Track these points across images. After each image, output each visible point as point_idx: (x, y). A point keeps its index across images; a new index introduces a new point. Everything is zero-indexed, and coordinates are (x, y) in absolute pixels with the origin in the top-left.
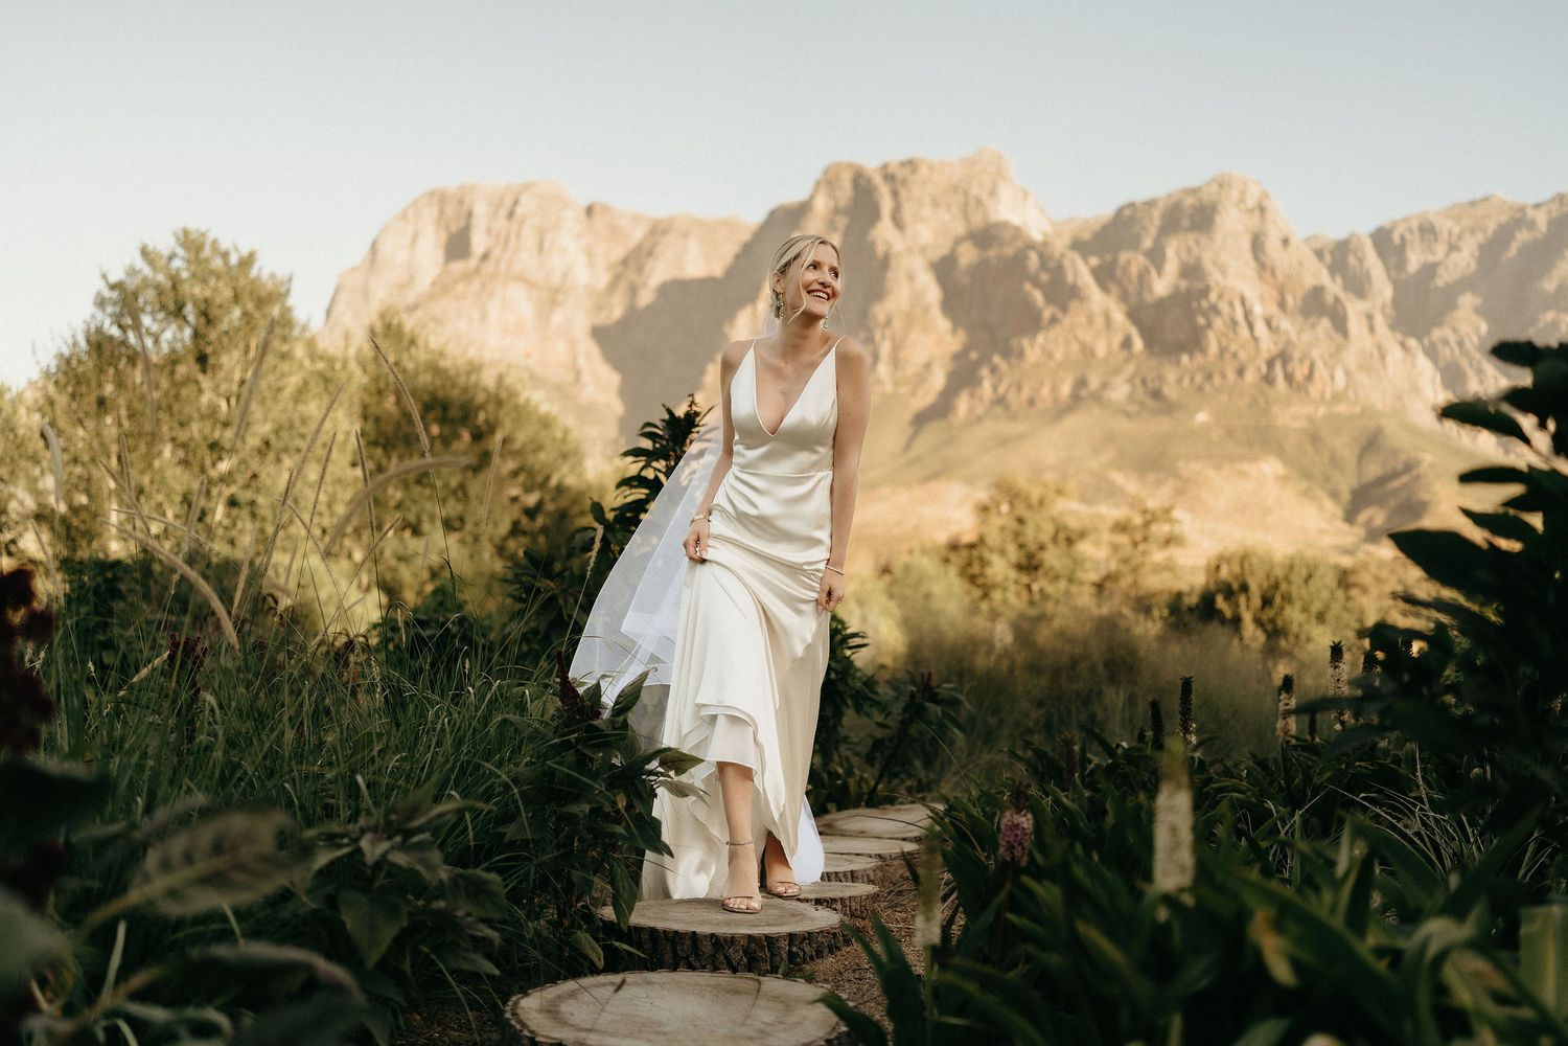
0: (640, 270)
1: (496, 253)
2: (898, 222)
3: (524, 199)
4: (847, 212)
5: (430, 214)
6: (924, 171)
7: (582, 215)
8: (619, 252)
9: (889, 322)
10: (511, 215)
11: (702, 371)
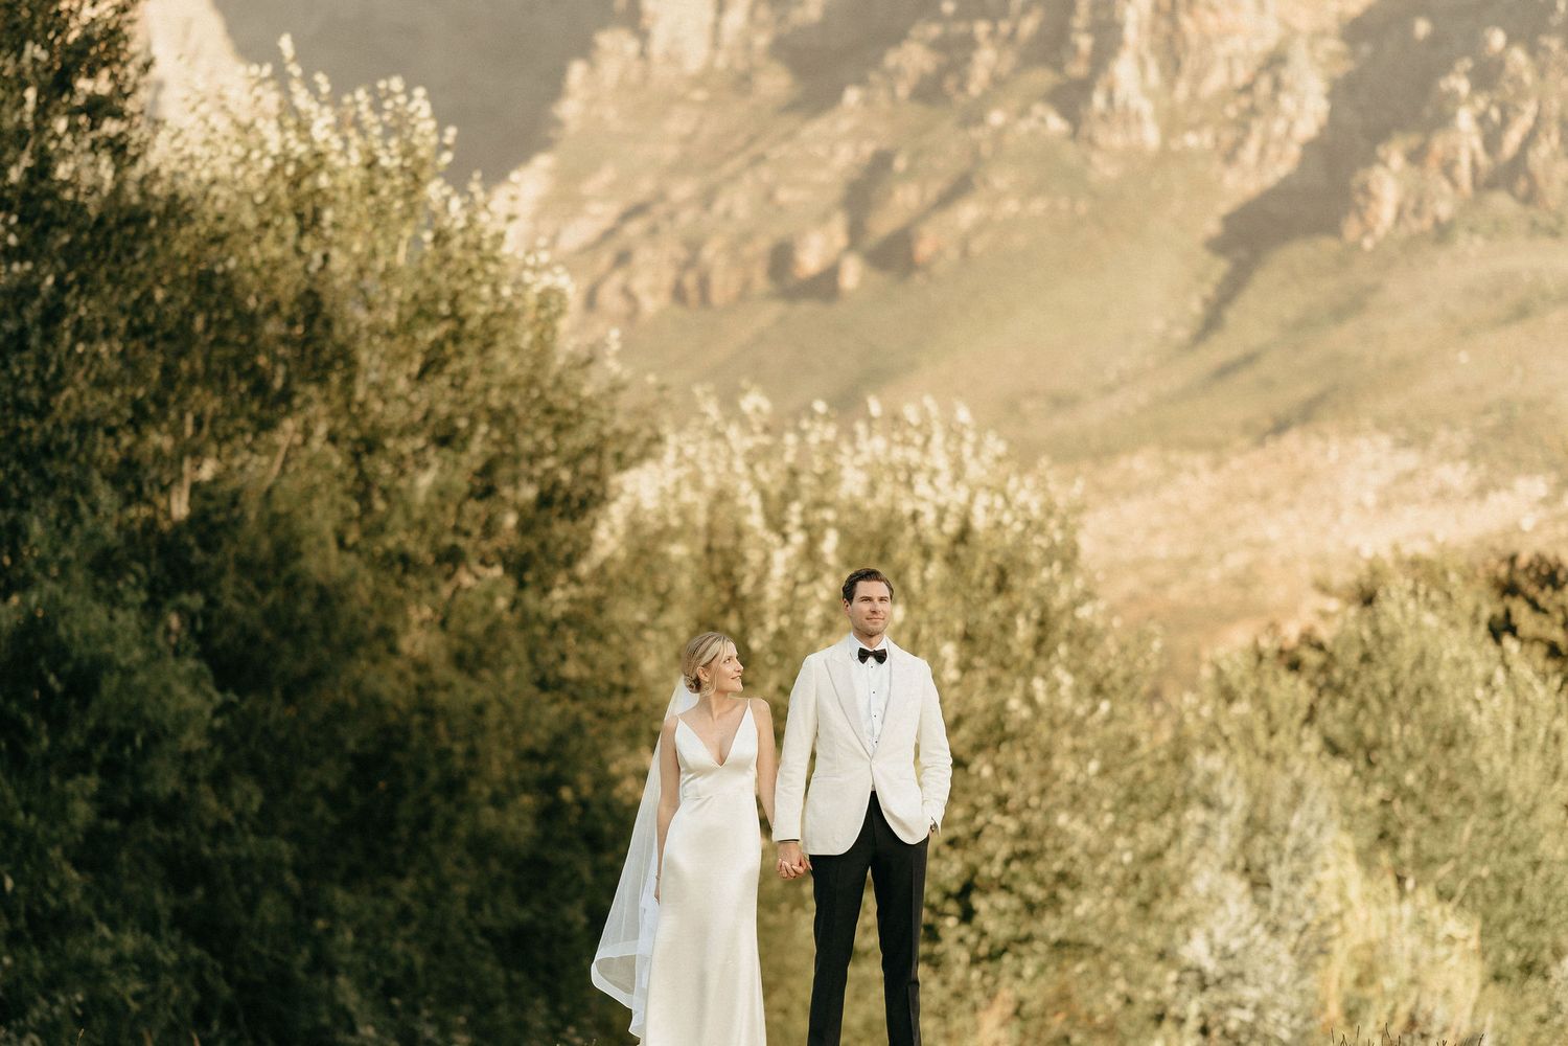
11: (555, 87)
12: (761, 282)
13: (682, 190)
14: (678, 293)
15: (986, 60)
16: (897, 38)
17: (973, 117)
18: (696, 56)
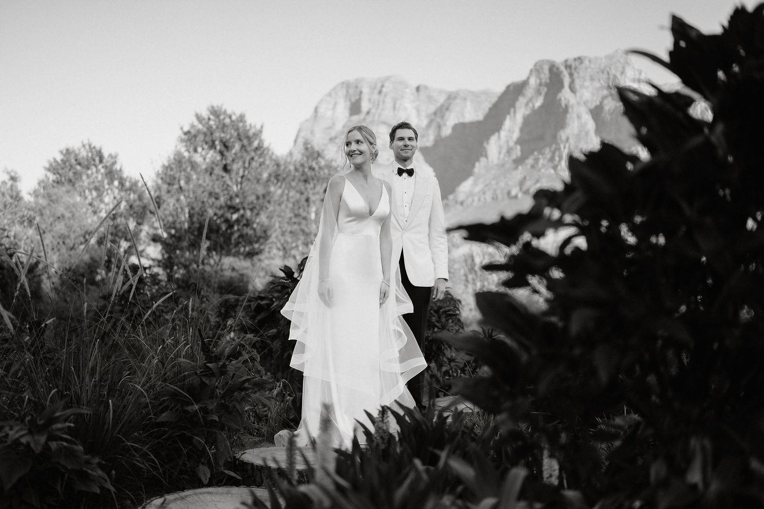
0: (442, 117)
1: (373, 111)
2: (572, 89)
3: (386, 84)
4: (547, 85)
5: (342, 93)
6: (586, 62)
7: (414, 90)
8: (432, 108)
9: (568, 139)
10: (380, 92)
11: (473, 166)
12: (506, 197)
13: (494, 182)
14: (493, 198)
15: (541, 162)
16: (527, 158)
17: (539, 170)
18: (496, 161)
